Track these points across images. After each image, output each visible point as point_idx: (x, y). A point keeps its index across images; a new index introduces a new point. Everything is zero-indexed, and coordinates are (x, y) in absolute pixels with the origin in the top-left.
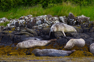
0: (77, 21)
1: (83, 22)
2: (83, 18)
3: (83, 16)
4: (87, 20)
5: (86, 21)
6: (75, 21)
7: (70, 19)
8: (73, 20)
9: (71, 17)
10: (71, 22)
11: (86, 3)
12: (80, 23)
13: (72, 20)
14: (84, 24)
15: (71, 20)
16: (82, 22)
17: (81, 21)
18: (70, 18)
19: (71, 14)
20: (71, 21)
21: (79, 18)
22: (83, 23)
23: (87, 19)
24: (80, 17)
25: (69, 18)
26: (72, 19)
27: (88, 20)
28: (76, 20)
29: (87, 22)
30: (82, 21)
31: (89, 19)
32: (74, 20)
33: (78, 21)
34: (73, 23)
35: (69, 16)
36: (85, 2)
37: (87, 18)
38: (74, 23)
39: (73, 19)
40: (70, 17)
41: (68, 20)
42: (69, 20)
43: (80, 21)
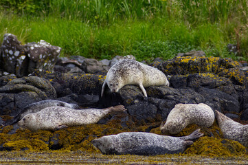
0: (27, 57)
1: (45, 59)
2: (44, 49)
3: (43, 43)
4: (55, 54)
5: (50, 58)
6: (23, 57)
7: (7, 51)
8: (17, 53)
9: (12, 46)
10: (10, 58)
11: (34, 7)
12: (36, 62)
13: (13, 55)
14: (45, 64)
15: (11, 52)
16: (42, 60)
17: (38, 57)
18: (9, 49)
19: (11, 38)
20: (10, 56)
21: (32, 48)
22: (43, 62)
23: (54, 51)
24: (36, 46)
25: (4, 49)
26: (14, 51)
27: (58, 54)
28: (26, 54)
29: (53, 60)
30: (41, 56)
31: (58, 51)
32: (20, 55)
33: (32, 56)
34: (17, 61)
35: (5, 41)
36: (29, 6)
37: (54, 48)
38: (20, 63)
39: (18, 50)
40: (8, 44)
41: (2, 54)
42: (6, 54)
43: (36, 55)
